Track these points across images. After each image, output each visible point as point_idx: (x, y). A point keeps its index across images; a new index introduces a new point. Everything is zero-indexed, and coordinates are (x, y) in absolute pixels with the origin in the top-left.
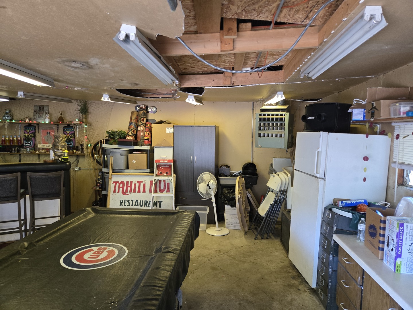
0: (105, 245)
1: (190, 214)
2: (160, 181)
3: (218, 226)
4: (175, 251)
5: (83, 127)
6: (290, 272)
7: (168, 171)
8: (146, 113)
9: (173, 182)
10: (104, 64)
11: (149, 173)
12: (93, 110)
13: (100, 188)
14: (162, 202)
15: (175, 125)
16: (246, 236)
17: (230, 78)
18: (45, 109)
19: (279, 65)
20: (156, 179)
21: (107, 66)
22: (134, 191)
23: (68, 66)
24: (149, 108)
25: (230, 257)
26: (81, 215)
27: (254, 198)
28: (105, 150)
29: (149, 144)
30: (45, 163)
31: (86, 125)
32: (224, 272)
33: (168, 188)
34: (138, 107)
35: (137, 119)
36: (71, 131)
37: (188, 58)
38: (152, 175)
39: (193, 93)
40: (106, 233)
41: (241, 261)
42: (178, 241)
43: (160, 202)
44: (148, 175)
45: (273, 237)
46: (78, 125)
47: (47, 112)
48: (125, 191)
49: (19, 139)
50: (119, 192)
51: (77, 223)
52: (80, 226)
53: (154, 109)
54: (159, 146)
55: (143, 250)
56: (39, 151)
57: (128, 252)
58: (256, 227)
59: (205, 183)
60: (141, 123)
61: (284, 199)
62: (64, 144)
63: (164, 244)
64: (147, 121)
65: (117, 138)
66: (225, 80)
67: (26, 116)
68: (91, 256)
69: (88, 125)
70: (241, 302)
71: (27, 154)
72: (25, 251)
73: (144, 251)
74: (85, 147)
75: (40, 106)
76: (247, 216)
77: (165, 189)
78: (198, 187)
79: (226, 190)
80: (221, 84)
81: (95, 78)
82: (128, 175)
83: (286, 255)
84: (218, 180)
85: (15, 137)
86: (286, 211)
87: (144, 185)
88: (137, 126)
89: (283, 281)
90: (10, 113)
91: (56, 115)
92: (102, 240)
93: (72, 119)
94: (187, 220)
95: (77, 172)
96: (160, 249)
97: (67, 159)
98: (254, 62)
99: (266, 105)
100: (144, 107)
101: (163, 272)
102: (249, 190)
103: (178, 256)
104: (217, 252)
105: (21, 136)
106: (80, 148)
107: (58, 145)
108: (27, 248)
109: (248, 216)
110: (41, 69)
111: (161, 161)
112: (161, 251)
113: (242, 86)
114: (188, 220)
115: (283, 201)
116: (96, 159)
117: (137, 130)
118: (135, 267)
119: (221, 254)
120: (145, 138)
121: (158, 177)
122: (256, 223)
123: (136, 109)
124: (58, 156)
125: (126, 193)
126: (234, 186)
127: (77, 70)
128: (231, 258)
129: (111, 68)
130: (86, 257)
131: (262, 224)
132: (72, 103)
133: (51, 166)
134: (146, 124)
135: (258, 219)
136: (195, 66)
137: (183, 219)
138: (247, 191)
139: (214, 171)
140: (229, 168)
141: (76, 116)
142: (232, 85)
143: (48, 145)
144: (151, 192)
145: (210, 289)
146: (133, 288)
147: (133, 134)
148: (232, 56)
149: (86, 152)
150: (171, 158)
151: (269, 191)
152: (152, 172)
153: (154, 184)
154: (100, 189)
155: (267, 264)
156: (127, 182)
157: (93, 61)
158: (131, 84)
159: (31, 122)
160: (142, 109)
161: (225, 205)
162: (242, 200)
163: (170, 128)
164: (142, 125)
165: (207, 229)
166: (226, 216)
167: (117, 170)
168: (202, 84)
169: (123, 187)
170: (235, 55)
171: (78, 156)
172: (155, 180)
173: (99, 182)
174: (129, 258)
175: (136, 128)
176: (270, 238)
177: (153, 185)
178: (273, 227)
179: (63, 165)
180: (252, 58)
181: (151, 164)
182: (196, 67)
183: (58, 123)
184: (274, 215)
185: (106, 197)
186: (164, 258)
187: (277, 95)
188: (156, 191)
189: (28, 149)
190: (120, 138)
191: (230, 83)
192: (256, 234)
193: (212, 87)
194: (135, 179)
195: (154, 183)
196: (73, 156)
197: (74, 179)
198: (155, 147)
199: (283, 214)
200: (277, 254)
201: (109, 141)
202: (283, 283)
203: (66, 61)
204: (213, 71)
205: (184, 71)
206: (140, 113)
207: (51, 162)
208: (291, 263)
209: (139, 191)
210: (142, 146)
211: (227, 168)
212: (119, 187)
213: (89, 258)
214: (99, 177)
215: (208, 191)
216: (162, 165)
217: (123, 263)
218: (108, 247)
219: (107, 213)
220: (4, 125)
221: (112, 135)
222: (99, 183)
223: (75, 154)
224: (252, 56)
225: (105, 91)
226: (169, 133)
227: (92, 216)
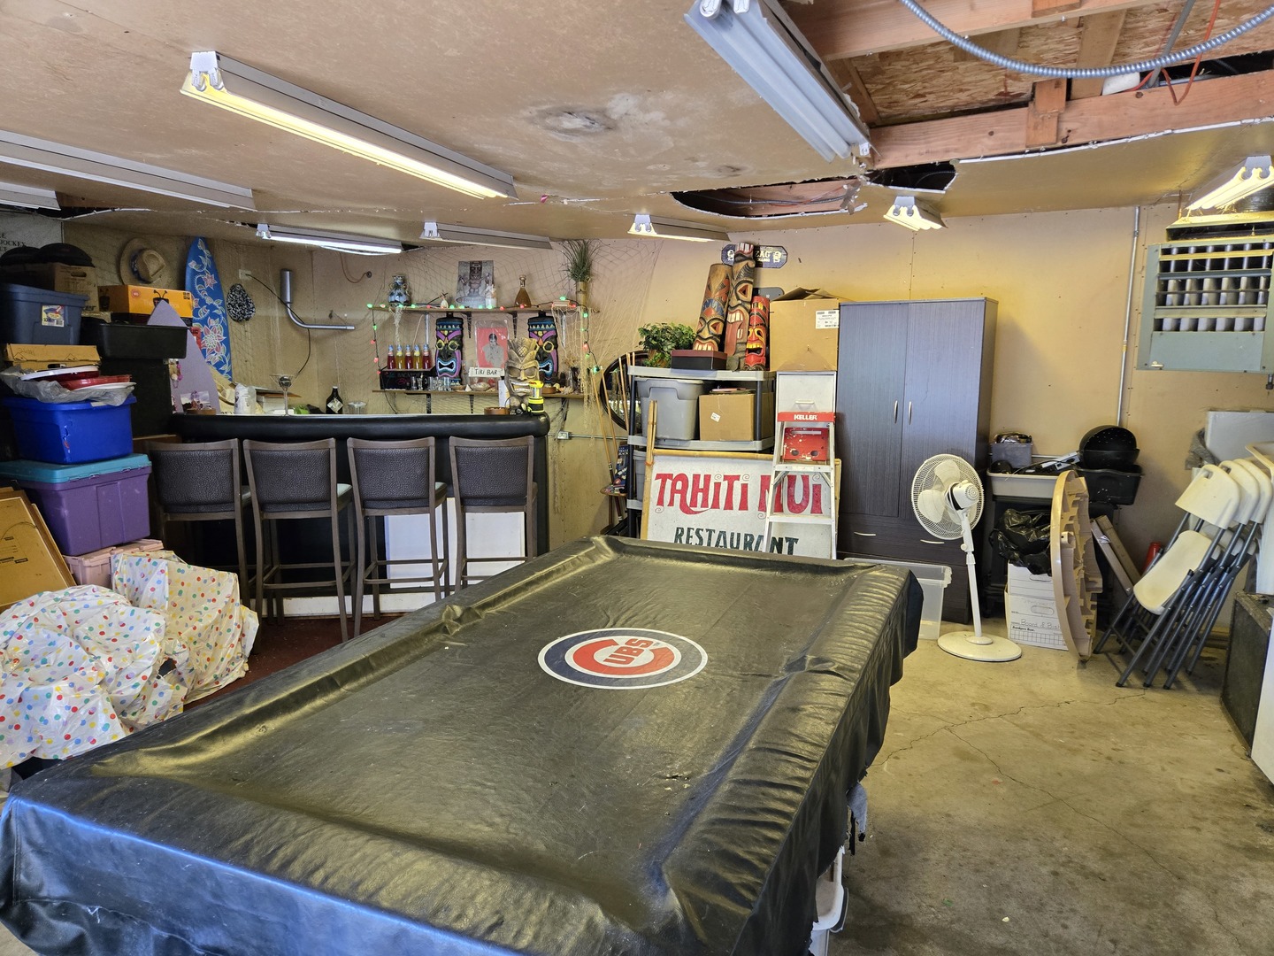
0: (646, 634)
1: (890, 576)
2: (792, 479)
3: (982, 632)
4: (847, 673)
5: (579, 319)
6: (1255, 808)
7: (817, 448)
8: (753, 268)
9: (832, 481)
10: (646, 110)
11: (760, 452)
12: (605, 267)
13: (621, 491)
14: (796, 540)
15: (842, 302)
16: (1085, 673)
17: (1056, 119)
18: (485, 270)
19: (1260, 52)
20: (779, 472)
21: (656, 116)
22: (716, 505)
23: (553, 129)
24: (762, 252)
25: (1023, 729)
26: (579, 552)
27: (1122, 551)
28: (636, 382)
29: (761, 365)
30: (489, 416)
31: (586, 311)
32: (999, 770)
33: (817, 501)
34: (729, 252)
35: (727, 288)
36: (548, 331)
37: (907, 63)
38: (766, 459)
39: (915, 188)
40: (648, 604)
41: (1061, 746)
42: (854, 647)
43: (792, 541)
44: (757, 459)
45: (1189, 686)
46: (565, 313)
47: (490, 278)
48: (688, 502)
49: (426, 354)
50: (671, 504)
51: (572, 573)
52: (578, 581)
53: (780, 254)
54: (792, 370)
55: (751, 660)
56: (472, 387)
57: (709, 660)
58: (1124, 646)
59: (941, 490)
60: (738, 299)
61: (1247, 557)
62: (532, 364)
63: (810, 650)
64: (756, 292)
65: (669, 347)
66: (1035, 128)
67: (440, 293)
68: (612, 656)
69: (590, 312)
70: (1062, 870)
71: (446, 394)
72: (458, 626)
73: (753, 662)
74: (582, 375)
75: (472, 263)
76: (1089, 607)
77: (808, 502)
78: (916, 502)
79: (1016, 515)
80: (1018, 145)
81: (620, 159)
82: (697, 456)
83: (1240, 749)
84: (987, 483)
85: (417, 348)
86: (1253, 600)
87: (745, 487)
88: (725, 311)
89: (1225, 830)
90: (402, 285)
91: (511, 289)
92: (636, 621)
93: (551, 298)
94: (882, 592)
95: (562, 444)
96: (799, 660)
97: (541, 407)
98: (1157, 47)
99: (1195, 213)
100: (747, 250)
101: (811, 721)
102: (1104, 519)
103: (857, 688)
104: (976, 707)
105: (431, 347)
106: (570, 378)
107: (517, 367)
108: (459, 620)
109: (1093, 607)
110: (486, 147)
111: (796, 417)
112: (802, 668)
113: (1099, 145)
114: (885, 592)
115: (1242, 565)
116: (611, 410)
117: (725, 323)
118: (731, 701)
119: (991, 715)
120: (750, 346)
121: (787, 465)
122: (1124, 632)
123: (725, 256)
124: (518, 397)
125: (692, 509)
126: (1044, 507)
127: (575, 140)
128: (1028, 734)
129: (667, 123)
130: (601, 656)
131: (1148, 639)
132: (551, 248)
133: (502, 423)
134: (751, 303)
135: (1134, 623)
136: (927, 90)
137: (870, 589)
138: (1095, 523)
139: (972, 451)
140: (1027, 442)
141: (560, 286)
142: (1060, 144)
143: (491, 369)
144: (763, 510)
145: (951, 813)
146: (728, 753)
147: (715, 335)
148: (1069, 35)
149: (585, 388)
150: (828, 406)
151: (1185, 528)
152: (770, 450)
153: (775, 486)
154: (623, 495)
155: (1163, 769)
156: (696, 477)
157: (621, 105)
158: (720, 171)
159: (452, 307)
160: (742, 255)
161: (1010, 566)
162: (1076, 550)
163: (826, 312)
164: (740, 308)
165: (940, 636)
166: (1009, 599)
167: (667, 443)
168: (947, 151)
169: (683, 492)
170: (1081, 29)
171: (564, 400)
172: (777, 473)
173: (620, 473)
174: (713, 674)
175: (723, 315)
176: (1180, 687)
177: (771, 487)
178: (1192, 653)
179: (530, 423)
180: (1147, 34)
181: (764, 426)
182: (930, 93)
183: (516, 309)
184: (1202, 612)
185: (637, 515)
186: (814, 684)
187: (1243, 170)
188: (778, 508)
189: (447, 381)
190: (677, 347)
191: (1055, 138)
192: (1123, 671)
193: (985, 157)
194: (717, 471)
195: (773, 481)
196: (553, 400)
197: (554, 463)
198: (778, 373)
199: (1238, 608)
200: (1205, 741)
201: (646, 357)
202: (1226, 836)
203: (548, 114)
204: (993, 100)
205: (885, 112)
206: (735, 270)
207: (502, 412)
208: (1260, 777)
209: (729, 506)
210: (739, 369)
211: (1019, 442)
212: (674, 491)
213: (606, 660)
214: (620, 461)
215: (951, 515)
216: (799, 429)
217: (698, 685)
218: (655, 641)
219: (646, 554)
220: (392, 319)
221: (655, 339)
222: (620, 477)
223: (557, 394)
224: (1150, 27)
225: (640, 202)
226: (823, 327)
227: (608, 559)
